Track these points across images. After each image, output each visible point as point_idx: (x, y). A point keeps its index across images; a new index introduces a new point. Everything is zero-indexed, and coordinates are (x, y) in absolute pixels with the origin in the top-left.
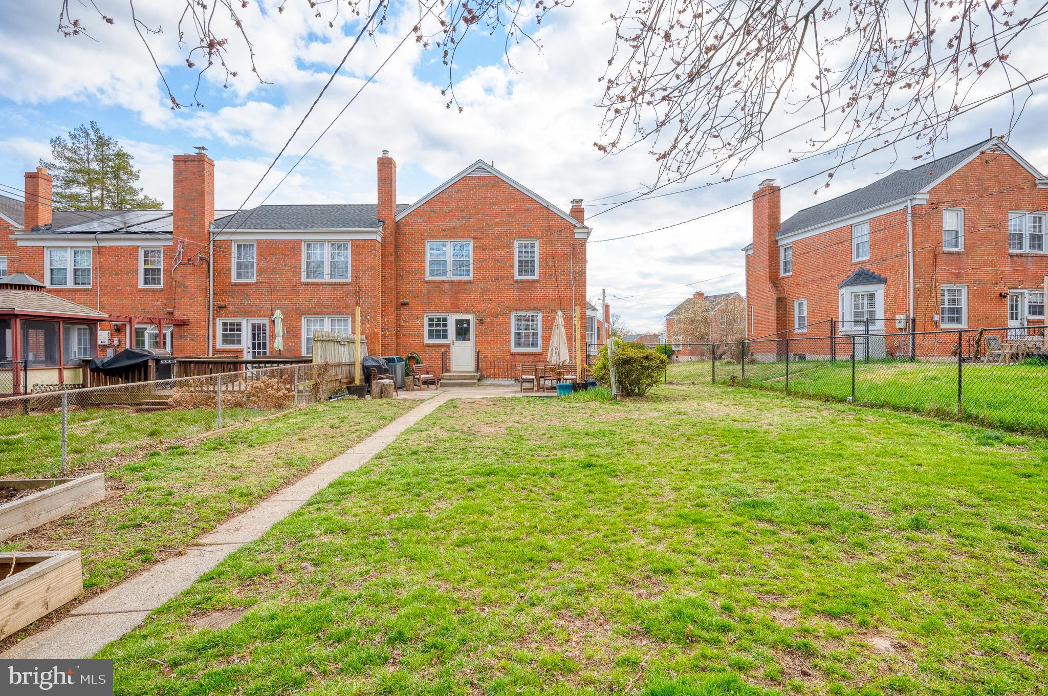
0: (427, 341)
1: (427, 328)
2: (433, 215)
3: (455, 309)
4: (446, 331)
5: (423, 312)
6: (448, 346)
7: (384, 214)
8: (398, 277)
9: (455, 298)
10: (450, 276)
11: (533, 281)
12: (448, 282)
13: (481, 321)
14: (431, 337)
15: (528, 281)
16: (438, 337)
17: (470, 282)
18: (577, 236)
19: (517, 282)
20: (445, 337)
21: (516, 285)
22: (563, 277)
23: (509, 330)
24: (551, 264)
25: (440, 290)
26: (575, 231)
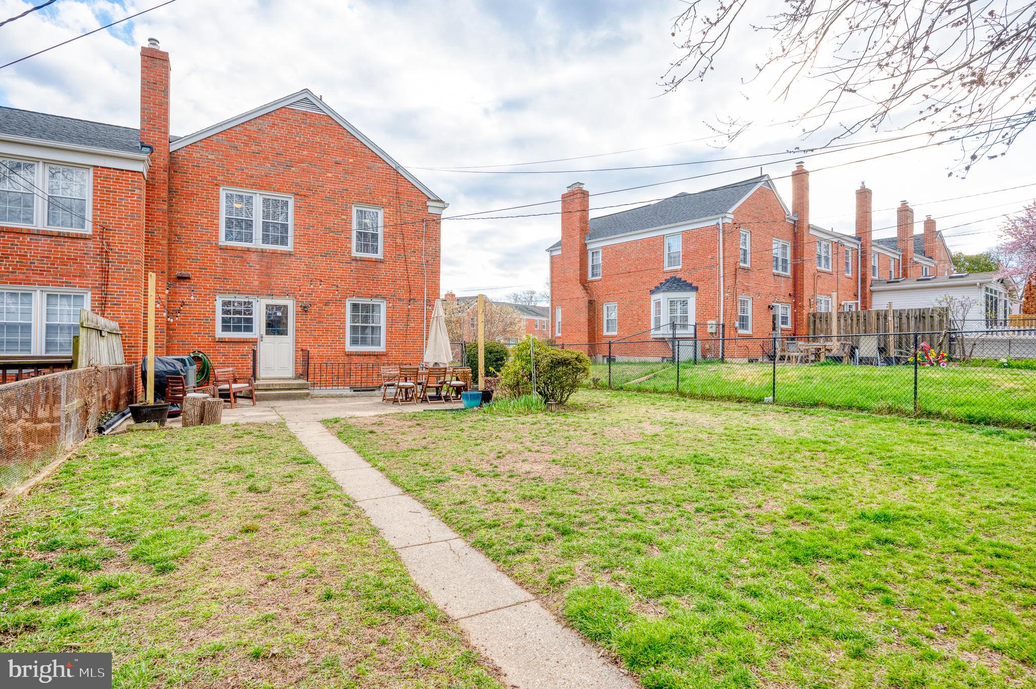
0: (220, 334)
1: (219, 316)
2: (233, 152)
3: (266, 290)
4: (250, 321)
5: (215, 291)
6: (254, 342)
7: (153, 137)
8: (173, 238)
9: (266, 273)
10: (257, 243)
11: (377, 261)
12: (256, 251)
13: (305, 309)
14: (226, 328)
15: (370, 260)
16: (237, 329)
17: (290, 254)
18: (430, 210)
19: (355, 260)
20: (249, 329)
21: (354, 263)
22: (413, 259)
23: (344, 323)
24: (399, 241)
25: (243, 261)
26: (429, 203)
